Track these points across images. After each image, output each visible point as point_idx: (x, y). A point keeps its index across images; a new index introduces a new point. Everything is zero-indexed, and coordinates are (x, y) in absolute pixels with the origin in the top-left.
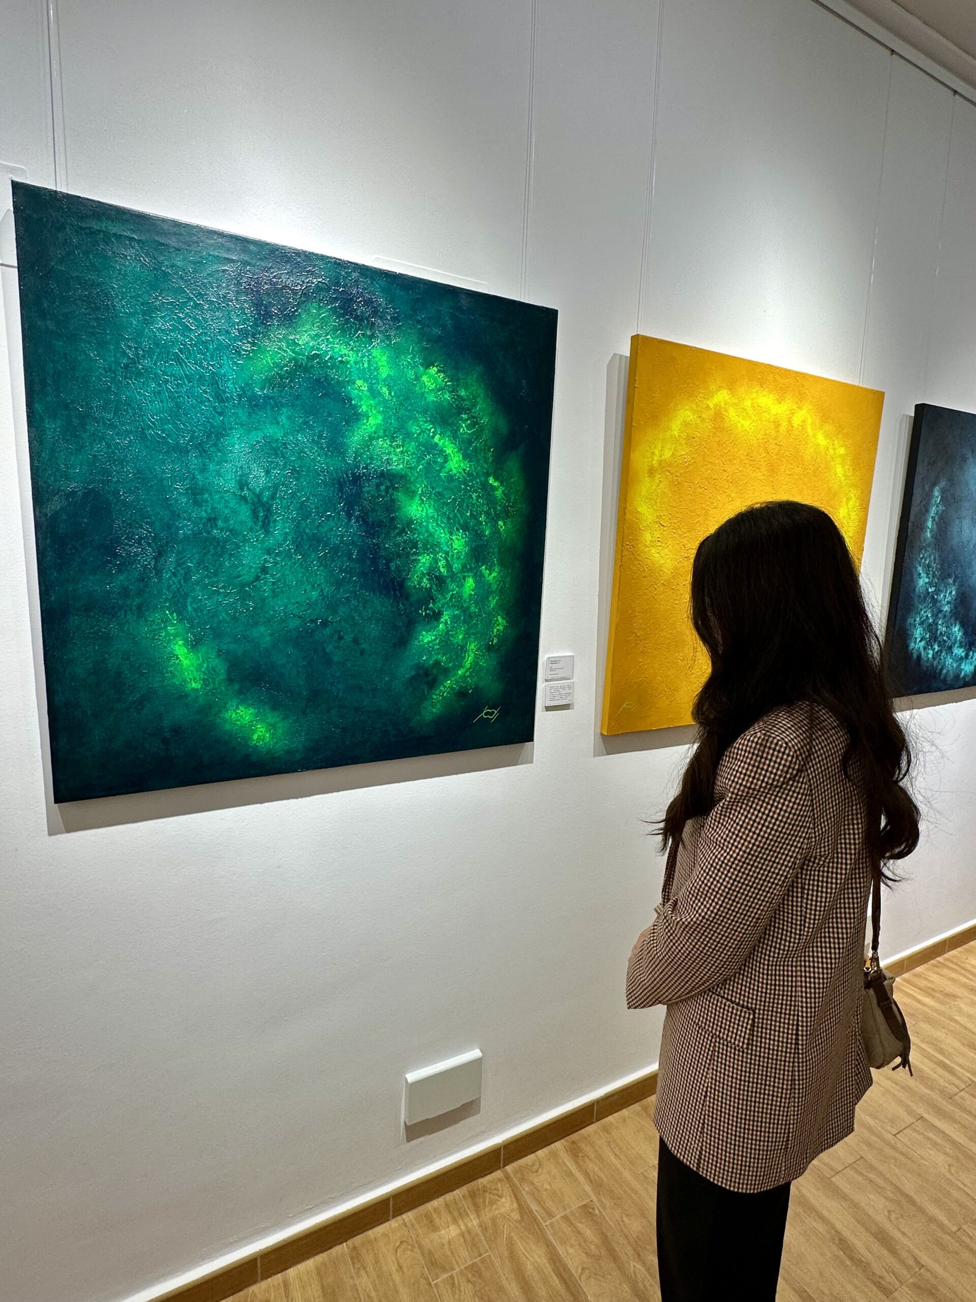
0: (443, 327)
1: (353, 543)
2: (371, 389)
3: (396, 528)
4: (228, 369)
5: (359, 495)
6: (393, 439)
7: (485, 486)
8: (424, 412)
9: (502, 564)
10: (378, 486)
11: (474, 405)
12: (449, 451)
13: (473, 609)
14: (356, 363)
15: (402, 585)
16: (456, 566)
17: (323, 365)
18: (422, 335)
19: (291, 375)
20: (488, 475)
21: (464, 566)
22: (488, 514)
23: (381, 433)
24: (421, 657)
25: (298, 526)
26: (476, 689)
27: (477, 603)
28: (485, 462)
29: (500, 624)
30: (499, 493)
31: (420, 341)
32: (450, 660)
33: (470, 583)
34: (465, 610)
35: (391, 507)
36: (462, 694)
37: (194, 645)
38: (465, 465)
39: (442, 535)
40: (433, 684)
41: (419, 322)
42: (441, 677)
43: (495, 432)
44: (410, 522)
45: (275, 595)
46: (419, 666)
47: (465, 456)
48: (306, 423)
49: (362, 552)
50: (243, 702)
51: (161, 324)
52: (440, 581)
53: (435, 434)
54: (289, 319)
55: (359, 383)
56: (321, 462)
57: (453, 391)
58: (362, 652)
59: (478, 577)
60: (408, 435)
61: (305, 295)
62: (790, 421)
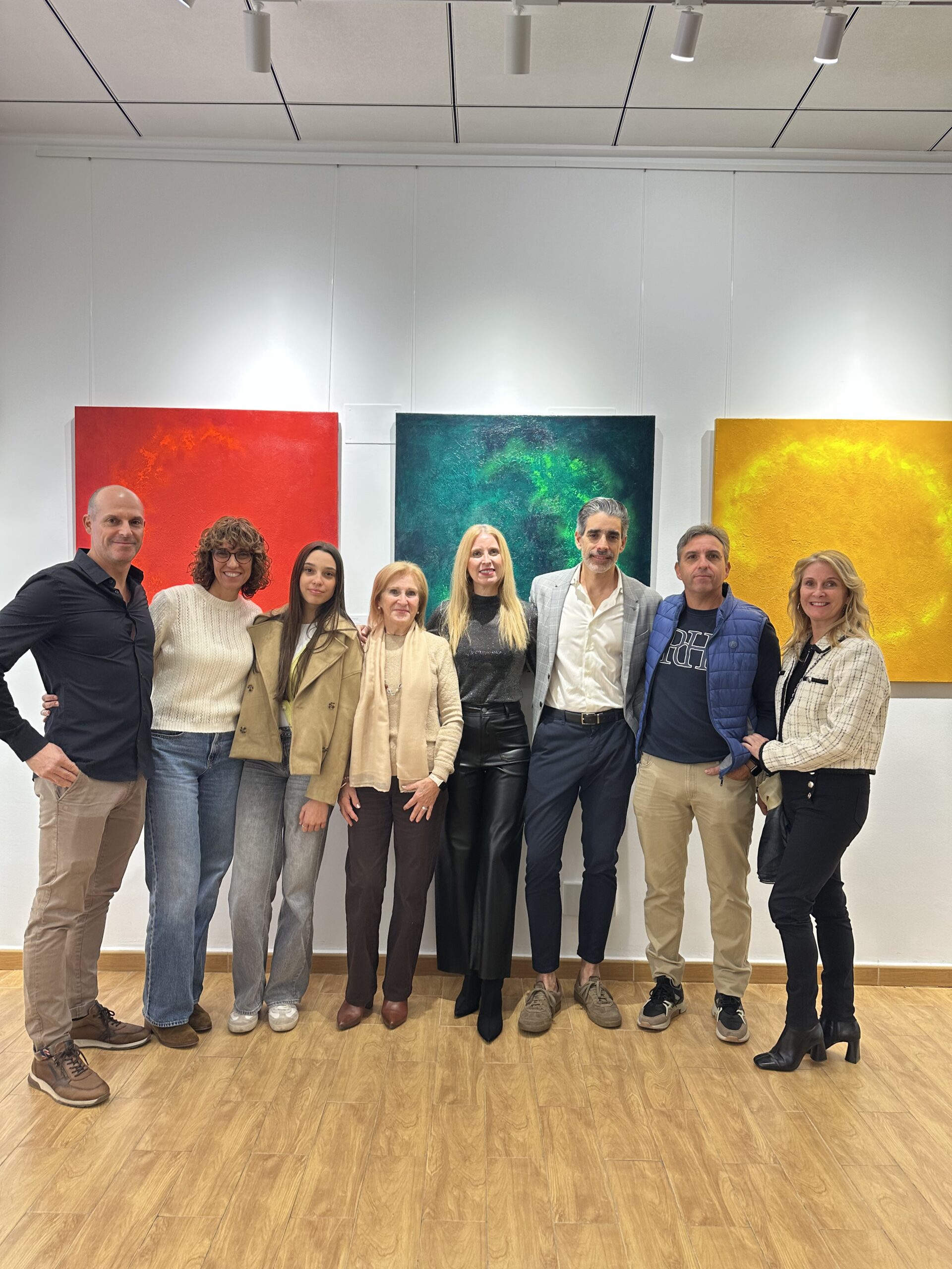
0: (582, 438)
1: (532, 552)
2: (542, 474)
3: (555, 544)
4: (473, 474)
5: (535, 528)
6: (554, 498)
8: (571, 482)
10: (545, 523)
11: (601, 475)
14: (534, 463)
17: (517, 466)
18: (570, 444)
19: (502, 473)
23: (547, 496)
31: (569, 447)
35: (552, 534)
41: (568, 437)
43: (615, 488)
44: (563, 541)
48: (509, 494)
49: (537, 558)
51: (447, 459)
53: (577, 493)
54: (501, 447)
55: (536, 472)
56: (516, 513)
57: (588, 469)
60: (562, 495)
61: (510, 435)
62: (866, 455)
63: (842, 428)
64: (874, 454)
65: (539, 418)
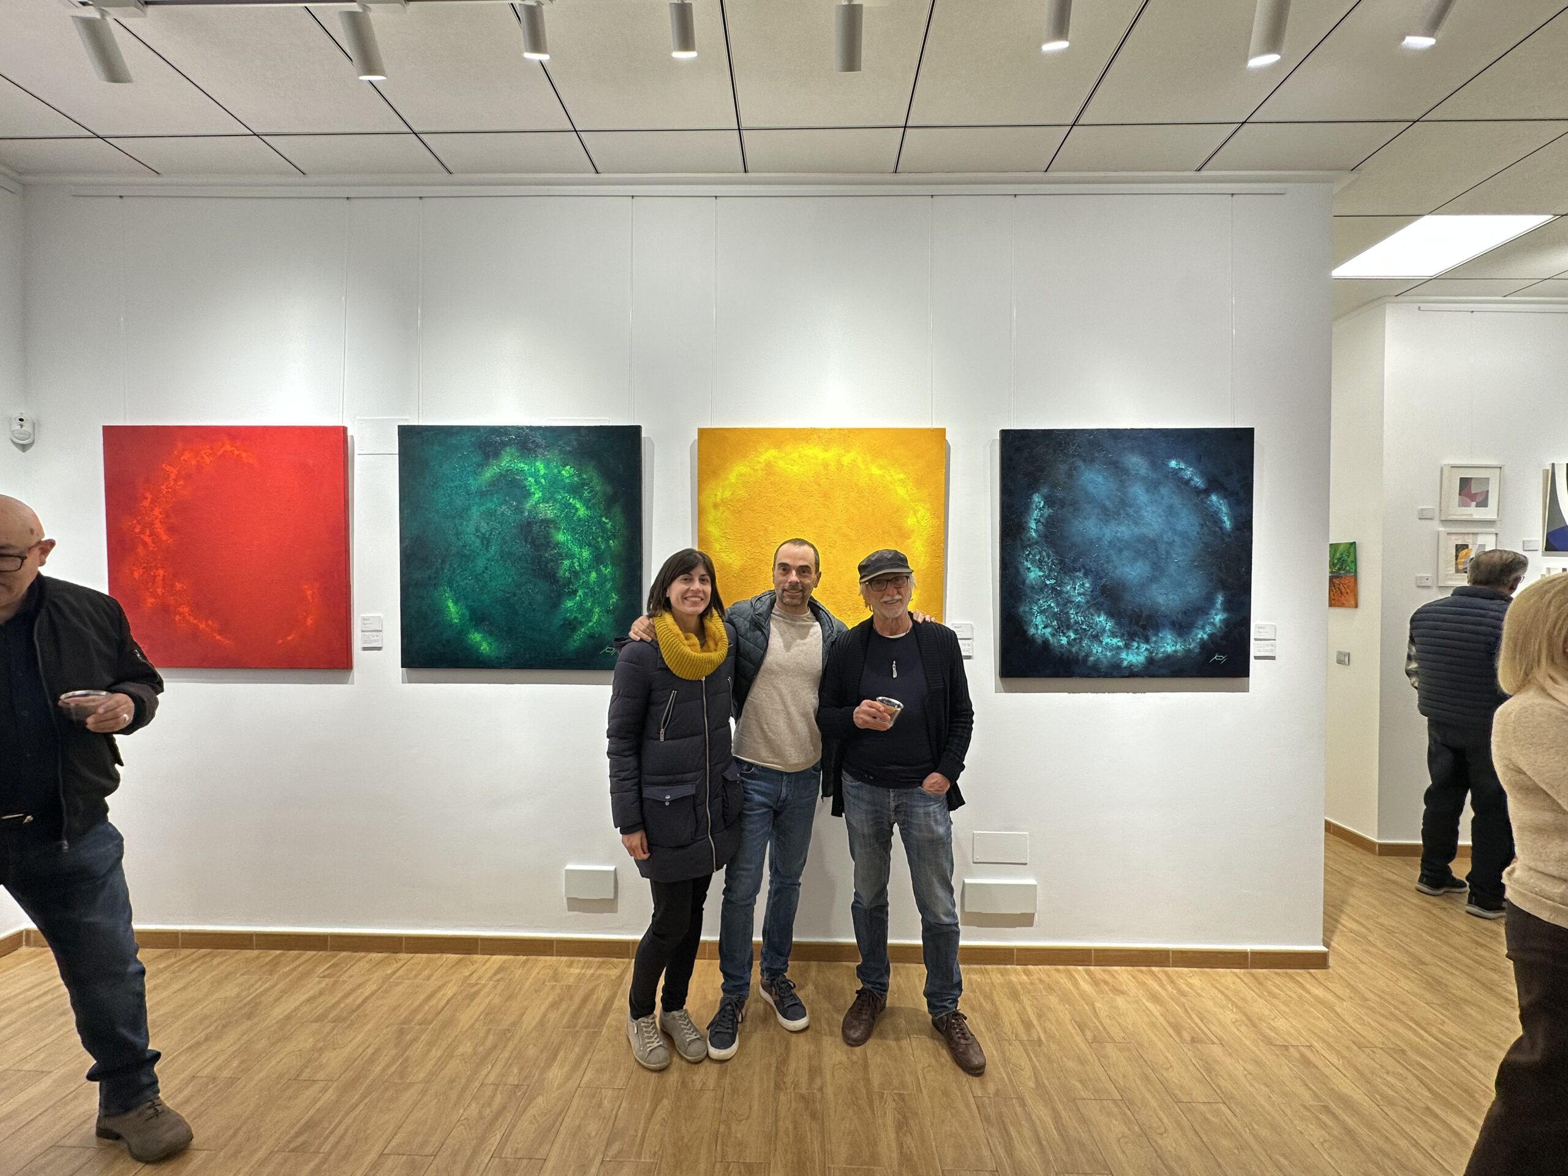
0: (573, 446)
1: (528, 555)
2: (535, 481)
3: (551, 547)
4: (471, 481)
5: (530, 531)
6: (548, 503)
7: (600, 522)
8: (564, 488)
9: (613, 564)
10: (540, 526)
11: (591, 482)
12: (578, 506)
13: (596, 589)
14: (528, 470)
15: (554, 575)
16: (585, 566)
17: (513, 473)
18: (561, 452)
19: (498, 480)
20: (602, 516)
21: (589, 566)
22: (602, 537)
23: (542, 501)
24: (566, 614)
25: (502, 547)
26: (600, 634)
27: (598, 587)
28: (600, 509)
29: (614, 598)
30: (609, 526)
31: (560, 454)
32: (584, 617)
33: (594, 575)
34: (591, 590)
35: (547, 536)
36: (591, 636)
37: (456, 603)
38: (588, 513)
39: (576, 550)
40: (574, 629)
41: (559, 446)
42: (578, 626)
43: (605, 493)
44: (557, 544)
45: (491, 580)
46: (565, 619)
47: (588, 508)
48: (505, 500)
49: (532, 559)
50: (477, 630)
51: (446, 467)
52: (576, 574)
53: (570, 498)
54: (497, 455)
55: (530, 479)
56: (512, 517)
57: (579, 476)
58: (534, 610)
59: (598, 572)
60: (556, 500)
61: (504, 444)
62: (839, 462)
63: (815, 436)
64: (846, 460)
65: (531, 428)
